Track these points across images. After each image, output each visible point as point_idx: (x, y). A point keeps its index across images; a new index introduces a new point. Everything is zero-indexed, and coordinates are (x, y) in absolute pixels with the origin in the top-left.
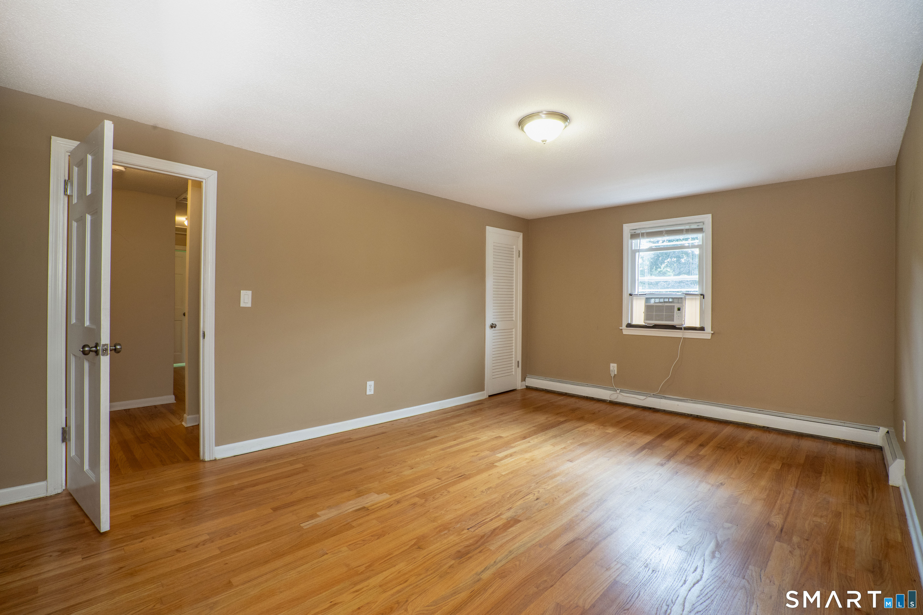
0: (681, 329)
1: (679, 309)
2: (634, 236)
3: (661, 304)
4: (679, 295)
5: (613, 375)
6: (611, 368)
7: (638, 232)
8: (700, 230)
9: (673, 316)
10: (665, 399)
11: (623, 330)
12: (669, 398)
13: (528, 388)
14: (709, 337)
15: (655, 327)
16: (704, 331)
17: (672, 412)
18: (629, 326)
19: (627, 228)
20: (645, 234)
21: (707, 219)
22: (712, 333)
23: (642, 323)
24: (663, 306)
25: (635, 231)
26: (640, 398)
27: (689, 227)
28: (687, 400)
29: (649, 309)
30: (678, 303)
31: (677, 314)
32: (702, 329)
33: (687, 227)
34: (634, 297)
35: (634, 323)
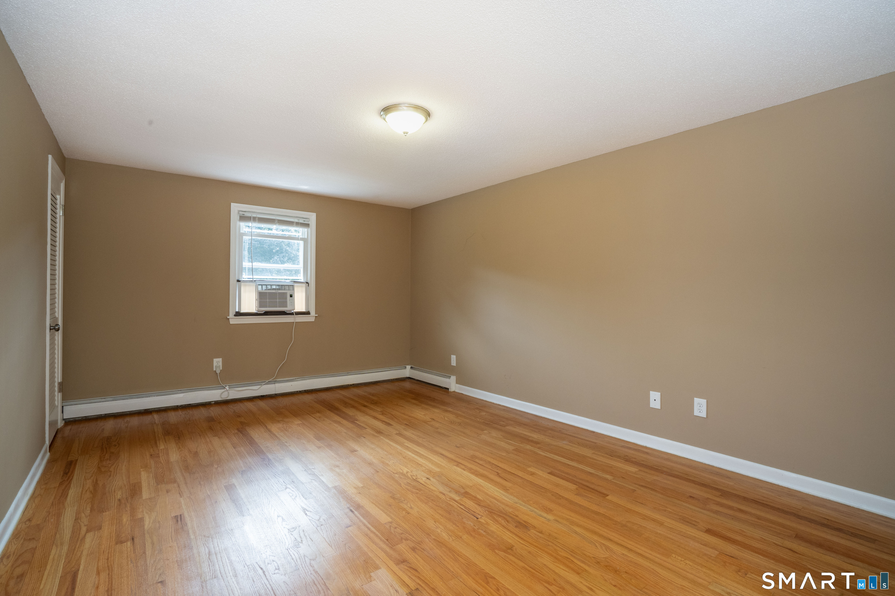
0: (292, 314)
1: (291, 296)
2: (243, 218)
3: (274, 291)
4: (288, 282)
5: (218, 372)
6: (215, 364)
7: (247, 214)
8: (307, 225)
9: (286, 302)
10: (279, 383)
11: (230, 320)
12: (281, 381)
13: (68, 422)
14: (313, 320)
15: (267, 313)
16: (310, 314)
17: (283, 394)
18: (238, 314)
19: (236, 208)
20: (257, 219)
21: (312, 217)
22: (316, 316)
23: (254, 310)
24: (275, 293)
25: (243, 213)
26: (254, 389)
27: (298, 220)
28: (296, 379)
29: (262, 297)
30: (289, 290)
31: (290, 300)
32: (308, 313)
33: (296, 220)
34: (242, 283)
35: (243, 311)
